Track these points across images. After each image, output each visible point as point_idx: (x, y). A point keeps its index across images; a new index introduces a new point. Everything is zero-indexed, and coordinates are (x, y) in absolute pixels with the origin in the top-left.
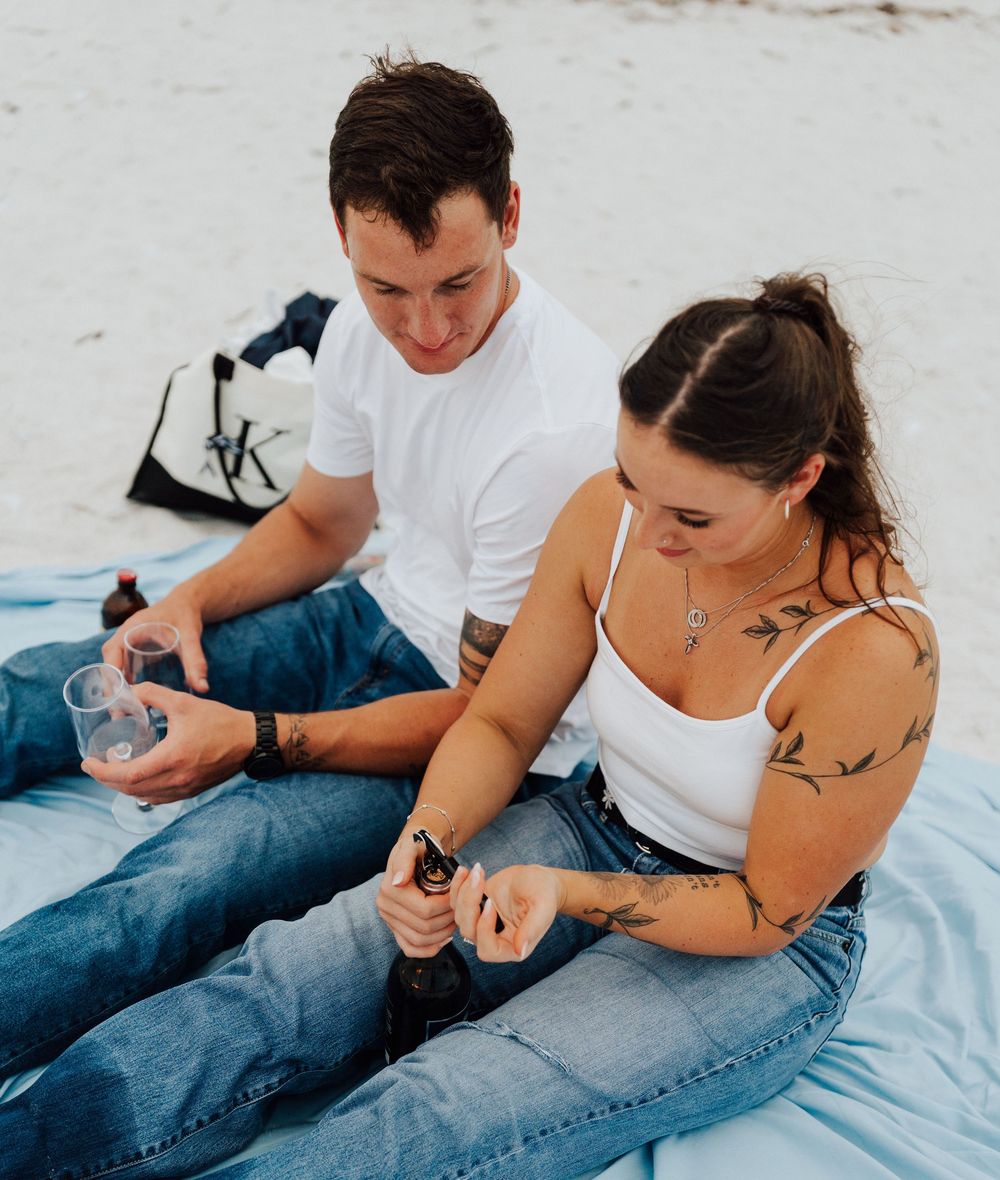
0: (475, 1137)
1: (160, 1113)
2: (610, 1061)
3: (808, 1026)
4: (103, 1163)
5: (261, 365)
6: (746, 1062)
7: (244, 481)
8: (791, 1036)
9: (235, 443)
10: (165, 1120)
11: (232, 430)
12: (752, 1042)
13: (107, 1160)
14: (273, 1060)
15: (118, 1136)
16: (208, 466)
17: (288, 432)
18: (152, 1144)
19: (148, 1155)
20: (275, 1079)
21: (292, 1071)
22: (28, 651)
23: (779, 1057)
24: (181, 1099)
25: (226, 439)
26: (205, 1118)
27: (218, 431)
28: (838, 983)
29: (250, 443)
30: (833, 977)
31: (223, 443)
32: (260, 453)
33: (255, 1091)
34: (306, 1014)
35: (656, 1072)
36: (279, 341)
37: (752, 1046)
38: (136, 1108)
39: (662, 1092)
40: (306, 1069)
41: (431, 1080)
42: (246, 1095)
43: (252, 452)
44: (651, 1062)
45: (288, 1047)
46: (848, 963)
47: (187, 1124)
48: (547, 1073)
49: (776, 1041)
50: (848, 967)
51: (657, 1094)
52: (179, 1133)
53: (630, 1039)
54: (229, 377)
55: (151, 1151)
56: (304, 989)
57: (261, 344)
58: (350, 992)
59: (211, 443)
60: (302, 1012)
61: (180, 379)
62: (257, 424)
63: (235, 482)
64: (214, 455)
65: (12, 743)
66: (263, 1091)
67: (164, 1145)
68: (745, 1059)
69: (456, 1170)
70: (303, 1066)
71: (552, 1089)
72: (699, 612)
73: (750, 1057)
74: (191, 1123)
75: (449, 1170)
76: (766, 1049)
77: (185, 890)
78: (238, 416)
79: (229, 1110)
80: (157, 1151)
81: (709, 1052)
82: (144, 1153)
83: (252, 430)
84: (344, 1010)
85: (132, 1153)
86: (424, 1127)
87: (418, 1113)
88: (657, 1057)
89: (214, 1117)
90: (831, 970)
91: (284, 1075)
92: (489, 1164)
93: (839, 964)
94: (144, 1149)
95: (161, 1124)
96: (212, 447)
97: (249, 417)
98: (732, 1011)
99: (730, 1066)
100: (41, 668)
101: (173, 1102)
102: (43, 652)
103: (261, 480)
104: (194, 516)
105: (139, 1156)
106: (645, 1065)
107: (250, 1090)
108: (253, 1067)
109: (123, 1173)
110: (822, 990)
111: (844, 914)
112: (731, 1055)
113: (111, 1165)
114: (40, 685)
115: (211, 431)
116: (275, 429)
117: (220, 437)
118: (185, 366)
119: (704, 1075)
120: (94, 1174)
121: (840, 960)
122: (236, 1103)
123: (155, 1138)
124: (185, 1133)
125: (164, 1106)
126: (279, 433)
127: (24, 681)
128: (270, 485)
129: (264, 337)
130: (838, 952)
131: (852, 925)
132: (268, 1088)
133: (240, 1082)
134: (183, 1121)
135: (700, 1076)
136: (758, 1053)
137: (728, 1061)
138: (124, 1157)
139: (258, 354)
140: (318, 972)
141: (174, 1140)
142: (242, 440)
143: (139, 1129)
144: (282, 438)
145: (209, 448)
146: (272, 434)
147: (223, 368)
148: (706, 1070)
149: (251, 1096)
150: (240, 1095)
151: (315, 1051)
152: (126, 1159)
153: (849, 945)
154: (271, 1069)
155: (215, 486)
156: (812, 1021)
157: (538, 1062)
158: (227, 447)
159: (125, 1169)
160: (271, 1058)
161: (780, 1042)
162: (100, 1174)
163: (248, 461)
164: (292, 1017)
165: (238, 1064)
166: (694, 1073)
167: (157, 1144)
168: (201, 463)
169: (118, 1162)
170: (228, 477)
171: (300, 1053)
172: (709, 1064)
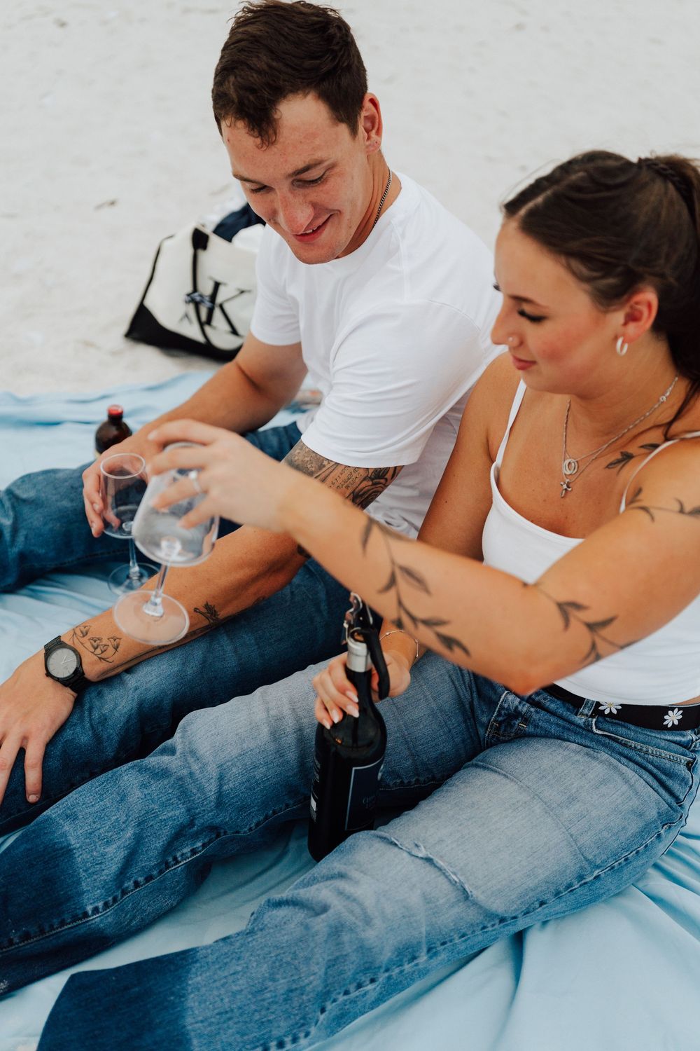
0: (389, 954)
1: (102, 878)
2: (504, 883)
3: (659, 836)
4: (56, 921)
5: (229, 239)
6: (609, 872)
7: (214, 328)
8: (646, 846)
9: (207, 299)
10: (106, 883)
11: (206, 288)
12: (616, 856)
13: (60, 920)
14: (195, 828)
15: (69, 898)
16: (186, 316)
17: (249, 291)
18: (96, 904)
19: (93, 914)
20: (199, 844)
21: (213, 836)
22: (29, 476)
23: (635, 864)
24: (119, 865)
25: (201, 296)
26: (141, 879)
27: (195, 289)
28: (682, 797)
29: (219, 300)
30: (678, 793)
31: (198, 299)
32: (227, 307)
33: (183, 854)
34: (225, 787)
35: (540, 889)
36: (244, 220)
37: (615, 859)
38: (82, 874)
39: (542, 904)
40: (225, 833)
41: (360, 904)
42: (175, 858)
43: (221, 306)
44: (536, 881)
45: (208, 816)
46: (691, 779)
47: (126, 885)
48: (453, 896)
49: (634, 852)
50: (691, 783)
51: (538, 906)
52: (119, 893)
53: (521, 861)
54: (205, 247)
55: (96, 910)
56: (225, 766)
57: (230, 221)
58: (262, 770)
59: (189, 299)
60: (221, 786)
61: (167, 245)
62: (225, 284)
63: (207, 328)
64: (191, 308)
65: (14, 551)
66: (189, 854)
67: (106, 905)
68: (609, 870)
69: (369, 979)
70: (222, 831)
71: (456, 910)
72: (573, 460)
73: (613, 868)
74: (129, 884)
75: (363, 979)
76: (626, 860)
77: (138, 692)
78: (211, 278)
79: (161, 872)
80: (101, 910)
81: (581, 868)
82: (90, 912)
83: (222, 289)
84: (258, 784)
85: (79, 912)
86: (348, 949)
87: (346, 937)
88: (542, 876)
89: (149, 878)
90: (676, 787)
91: (206, 840)
92: (397, 970)
93: (683, 781)
94: (89, 909)
95: (103, 887)
96: (190, 302)
97: (219, 279)
98: (601, 831)
99: (597, 877)
100: (38, 491)
101: (113, 868)
102: (41, 478)
103: (227, 328)
104: (175, 353)
105: (86, 915)
106: (531, 883)
107: (178, 854)
108: (180, 834)
109: (73, 930)
110: (670, 805)
111: (689, 738)
112: (599, 868)
113: (63, 923)
114: (37, 504)
115: (189, 289)
116: (239, 289)
117: (196, 294)
118: (171, 237)
119: (576, 887)
120: (48, 932)
121: (684, 778)
122: (168, 866)
123: (98, 899)
124: (124, 892)
125: (106, 872)
126: (242, 292)
127: (24, 501)
128: (234, 332)
129: (233, 215)
130: (682, 770)
131: (695, 746)
132: (194, 852)
133: (170, 847)
134: (123, 883)
135: (573, 888)
136: (620, 864)
137: (596, 873)
138: (73, 917)
139: (227, 229)
140: (235, 752)
141: (115, 900)
142: (213, 297)
143: (85, 892)
144: (245, 296)
145: (187, 302)
146: (237, 293)
147: (200, 240)
148: (578, 882)
149: (179, 859)
150: (170, 859)
151: (231, 819)
152: (75, 918)
153: (692, 763)
154: (195, 836)
155: (192, 331)
156: (662, 831)
157: (446, 886)
158: (202, 301)
159: (75, 926)
160: (194, 826)
161: (637, 852)
162: (54, 932)
163: (217, 313)
164: (211, 789)
165: (166, 833)
166: (569, 886)
167: (100, 905)
168: (181, 313)
169: (69, 921)
170: (202, 325)
171: (218, 820)
172: (581, 877)
